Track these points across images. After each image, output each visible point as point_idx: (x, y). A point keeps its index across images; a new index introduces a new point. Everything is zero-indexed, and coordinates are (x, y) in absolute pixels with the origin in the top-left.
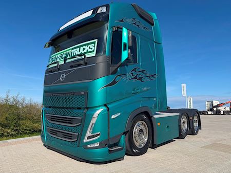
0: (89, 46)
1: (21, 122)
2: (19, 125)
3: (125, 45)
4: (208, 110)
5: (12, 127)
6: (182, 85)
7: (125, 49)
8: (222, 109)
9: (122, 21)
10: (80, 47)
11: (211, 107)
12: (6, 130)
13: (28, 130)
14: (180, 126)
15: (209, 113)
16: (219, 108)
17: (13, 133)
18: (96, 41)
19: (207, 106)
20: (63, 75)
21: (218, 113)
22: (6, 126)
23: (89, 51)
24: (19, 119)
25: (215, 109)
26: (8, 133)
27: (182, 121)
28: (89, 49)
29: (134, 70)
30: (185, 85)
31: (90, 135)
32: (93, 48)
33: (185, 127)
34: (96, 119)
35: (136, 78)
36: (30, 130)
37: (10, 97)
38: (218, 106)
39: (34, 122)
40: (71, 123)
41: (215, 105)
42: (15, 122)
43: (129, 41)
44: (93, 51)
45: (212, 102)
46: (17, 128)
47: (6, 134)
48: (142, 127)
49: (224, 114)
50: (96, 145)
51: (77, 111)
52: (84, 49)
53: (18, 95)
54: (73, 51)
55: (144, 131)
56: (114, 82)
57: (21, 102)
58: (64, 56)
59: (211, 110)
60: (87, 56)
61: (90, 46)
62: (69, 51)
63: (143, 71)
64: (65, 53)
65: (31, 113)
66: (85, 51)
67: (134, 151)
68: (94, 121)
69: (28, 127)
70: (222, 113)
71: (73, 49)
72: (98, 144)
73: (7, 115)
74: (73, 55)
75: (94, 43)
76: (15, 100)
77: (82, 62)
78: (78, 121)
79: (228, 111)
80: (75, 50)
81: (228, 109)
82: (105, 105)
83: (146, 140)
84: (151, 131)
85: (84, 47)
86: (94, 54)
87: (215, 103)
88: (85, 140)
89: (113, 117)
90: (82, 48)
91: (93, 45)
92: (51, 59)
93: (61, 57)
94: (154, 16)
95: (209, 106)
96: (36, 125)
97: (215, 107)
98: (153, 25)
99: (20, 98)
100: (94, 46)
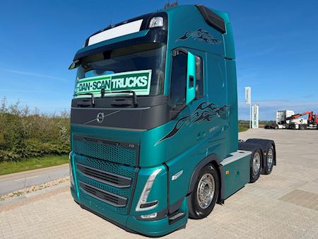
0: (139, 78)
1: (25, 142)
2: (23, 145)
3: (191, 79)
4: (279, 123)
5: (14, 149)
6: (246, 88)
7: (191, 85)
8: (297, 121)
9: (185, 37)
10: (125, 77)
11: (283, 120)
12: (6, 152)
13: (36, 152)
14: (251, 168)
15: (280, 126)
16: (294, 121)
17: (16, 156)
18: (150, 71)
19: (278, 118)
20: (100, 115)
21: (292, 127)
22: (6, 147)
23: (139, 85)
24: (22, 137)
25: (288, 122)
26: (9, 157)
27: (254, 160)
28: (139, 83)
29: (200, 107)
30: (250, 88)
31: (145, 203)
32: (145, 82)
33: (257, 166)
34: (152, 183)
35: (201, 117)
36: (39, 152)
37: (7, 107)
38: (293, 117)
39: (43, 141)
40: (117, 183)
41: (288, 116)
42: (17, 141)
43: (196, 72)
44: (146, 87)
45: (285, 112)
46: (20, 150)
47: (6, 158)
48: (208, 182)
49: (299, 129)
50: (152, 217)
51: (125, 168)
52: (131, 82)
53: (18, 103)
54: (114, 81)
55: (210, 186)
56: (175, 131)
57: (23, 113)
58: (99, 85)
59: (283, 123)
60: (137, 94)
61: (141, 78)
62: (108, 80)
63: (209, 106)
64: (101, 81)
65: (38, 129)
66: (134, 85)
67: (198, 214)
68: (149, 185)
69: (37, 148)
70: (297, 127)
71: (113, 78)
72: (156, 215)
73: (5, 132)
74: (114, 87)
75: (147, 75)
76: (14, 111)
77: (130, 102)
78: (126, 182)
79: (304, 125)
80: (117, 80)
81: (305, 122)
82: (164, 164)
83: (212, 197)
84: (217, 183)
85: (131, 78)
86: (146, 92)
87: (289, 114)
88: (138, 209)
89: (173, 178)
90: (128, 80)
91: (146, 78)
92: (78, 85)
93: (96, 86)
94: (226, 17)
95: (280, 117)
96: (46, 145)
97: (289, 119)
98: (223, 32)
99: (21, 108)
100: (147, 80)
